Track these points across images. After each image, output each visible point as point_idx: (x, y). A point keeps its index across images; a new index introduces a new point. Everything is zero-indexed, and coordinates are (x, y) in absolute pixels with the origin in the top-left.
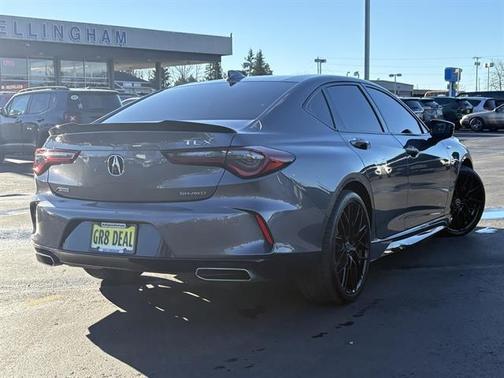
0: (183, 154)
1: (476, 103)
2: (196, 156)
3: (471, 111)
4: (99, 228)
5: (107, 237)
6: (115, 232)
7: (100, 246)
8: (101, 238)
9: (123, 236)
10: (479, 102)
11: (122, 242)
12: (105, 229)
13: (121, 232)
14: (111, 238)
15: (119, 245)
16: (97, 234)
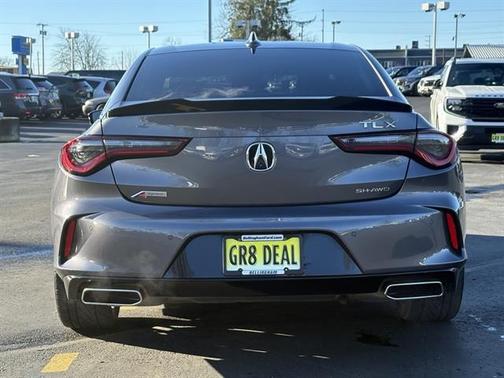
0: (358, 140)
1: (95, 84)
2: (386, 143)
3: (92, 96)
4: (238, 244)
5: (252, 255)
6: (266, 247)
7: (243, 267)
8: (242, 257)
9: (279, 251)
10: (98, 83)
11: (279, 259)
12: (248, 245)
13: (275, 247)
14: (259, 255)
15: (275, 263)
16: (236, 252)
